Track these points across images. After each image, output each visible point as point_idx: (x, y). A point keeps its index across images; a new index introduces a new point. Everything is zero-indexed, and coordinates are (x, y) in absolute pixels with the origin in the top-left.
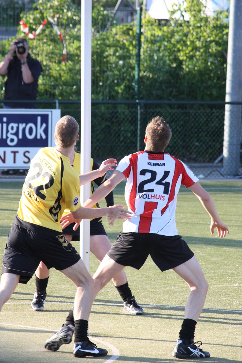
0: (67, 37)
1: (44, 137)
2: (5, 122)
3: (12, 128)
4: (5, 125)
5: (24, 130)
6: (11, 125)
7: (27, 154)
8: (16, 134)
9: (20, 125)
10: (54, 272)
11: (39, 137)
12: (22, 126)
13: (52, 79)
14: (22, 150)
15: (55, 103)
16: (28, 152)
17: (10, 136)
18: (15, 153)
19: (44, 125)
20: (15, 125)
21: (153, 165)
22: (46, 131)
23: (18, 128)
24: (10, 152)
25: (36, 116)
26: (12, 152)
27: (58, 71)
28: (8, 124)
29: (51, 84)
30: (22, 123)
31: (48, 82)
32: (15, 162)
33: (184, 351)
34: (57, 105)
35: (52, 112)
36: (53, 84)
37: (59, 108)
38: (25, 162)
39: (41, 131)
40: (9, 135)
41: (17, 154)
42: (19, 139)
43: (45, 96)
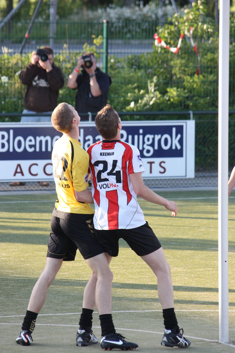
0: (201, 50)
1: (179, 147)
2: (141, 134)
3: (148, 140)
4: (141, 137)
5: (159, 141)
6: (147, 136)
7: (163, 164)
8: (152, 145)
9: (156, 136)
10: (192, 280)
11: (174, 148)
12: (157, 137)
13: (186, 91)
14: (157, 160)
15: (189, 114)
16: (164, 162)
17: (147, 148)
18: (151, 163)
19: (179, 136)
20: (151, 137)
21: (106, 155)
22: (181, 141)
23: (154, 139)
24: (146, 163)
25: (171, 127)
26: (148, 163)
27: (191, 83)
28: (144, 135)
29: (185, 96)
30: (158, 134)
31: (182, 94)
32: (151, 172)
33: (173, 340)
34: (192, 116)
35: (186, 123)
36: (187, 95)
37: (193, 119)
38: (160, 172)
39: (176, 142)
40: (145, 146)
41: (153, 165)
42: (154, 150)
43: (180, 108)
